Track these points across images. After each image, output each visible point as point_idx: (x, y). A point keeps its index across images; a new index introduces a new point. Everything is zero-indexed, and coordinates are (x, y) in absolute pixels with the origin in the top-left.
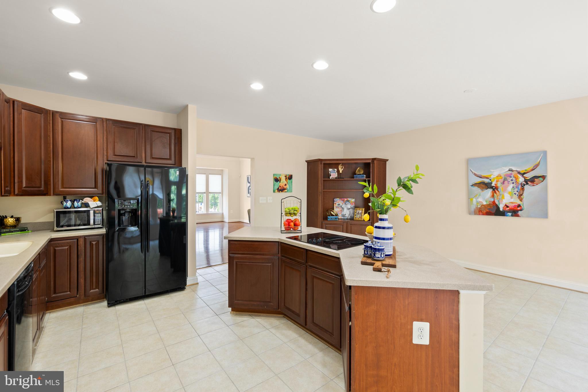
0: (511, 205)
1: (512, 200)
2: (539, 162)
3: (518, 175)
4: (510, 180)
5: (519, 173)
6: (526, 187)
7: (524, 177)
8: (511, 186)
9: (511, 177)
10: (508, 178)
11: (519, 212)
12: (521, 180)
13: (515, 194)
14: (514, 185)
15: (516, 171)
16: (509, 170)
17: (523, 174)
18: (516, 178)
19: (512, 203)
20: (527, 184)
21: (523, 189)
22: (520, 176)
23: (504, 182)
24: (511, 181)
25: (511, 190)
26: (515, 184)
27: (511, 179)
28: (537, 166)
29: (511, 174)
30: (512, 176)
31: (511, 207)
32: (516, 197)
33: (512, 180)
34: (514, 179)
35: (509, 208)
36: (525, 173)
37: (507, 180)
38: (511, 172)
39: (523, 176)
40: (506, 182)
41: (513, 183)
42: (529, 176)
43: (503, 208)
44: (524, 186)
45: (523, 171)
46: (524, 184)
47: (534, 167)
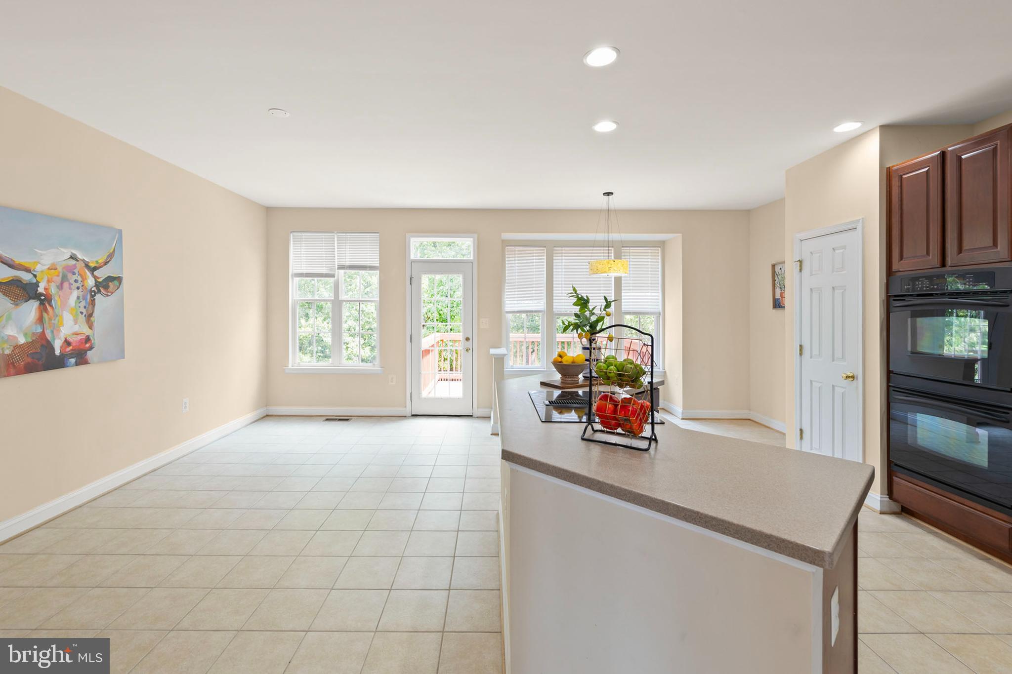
0: (75, 339)
1: (76, 328)
2: (114, 250)
3: (86, 270)
4: (72, 281)
5: (87, 266)
6: (98, 297)
7: (95, 277)
8: (75, 294)
9: (74, 274)
10: (70, 275)
11: (88, 352)
12: (90, 282)
13: (82, 313)
14: (81, 294)
15: (83, 260)
16: (71, 257)
17: (93, 270)
18: (84, 279)
19: (77, 334)
20: (99, 291)
21: (93, 302)
22: (88, 273)
23: (62, 284)
24: (74, 283)
25: (74, 304)
26: (81, 290)
27: (75, 277)
28: (111, 256)
29: (75, 266)
30: (76, 271)
31: (74, 344)
32: (82, 318)
33: (76, 281)
34: (80, 279)
35: (71, 348)
36: (95, 269)
37: (68, 280)
38: (74, 262)
39: (93, 274)
40: (66, 285)
41: (78, 288)
42: (102, 274)
43: (61, 347)
44: (95, 295)
45: (93, 262)
46: (94, 291)
47: (107, 257)
